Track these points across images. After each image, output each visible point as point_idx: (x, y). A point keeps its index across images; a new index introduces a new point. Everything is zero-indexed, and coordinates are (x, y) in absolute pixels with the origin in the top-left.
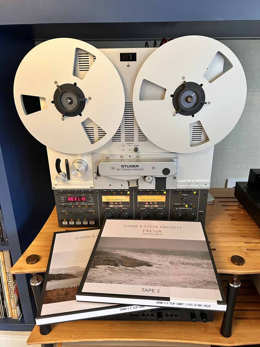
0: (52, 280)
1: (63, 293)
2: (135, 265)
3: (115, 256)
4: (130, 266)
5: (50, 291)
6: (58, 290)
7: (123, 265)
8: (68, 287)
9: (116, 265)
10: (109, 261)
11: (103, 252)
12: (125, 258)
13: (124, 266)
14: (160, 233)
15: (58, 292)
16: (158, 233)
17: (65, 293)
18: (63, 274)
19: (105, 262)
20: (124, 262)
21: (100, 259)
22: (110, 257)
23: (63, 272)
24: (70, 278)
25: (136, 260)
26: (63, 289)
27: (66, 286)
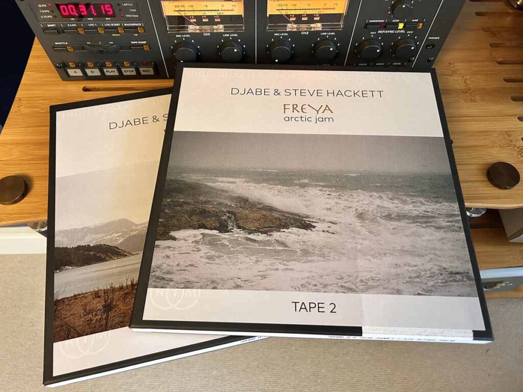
0: (65, 266)
1: (100, 306)
2: (271, 225)
3: (217, 197)
4: (257, 231)
5: (66, 300)
6: (86, 297)
7: (239, 227)
8: (109, 287)
9: (223, 228)
10: (204, 213)
11: (185, 184)
12: (243, 201)
13: (244, 229)
14: (327, 114)
15: (85, 305)
16: (324, 115)
17: (104, 307)
18: (91, 245)
19: (194, 217)
20: (241, 218)
21: (178, 208)
22: (206, 202)
23: (90, 240)
24: (111, 258)
25: (271, 209)
26: (96, 294)
27: (104, 285)
